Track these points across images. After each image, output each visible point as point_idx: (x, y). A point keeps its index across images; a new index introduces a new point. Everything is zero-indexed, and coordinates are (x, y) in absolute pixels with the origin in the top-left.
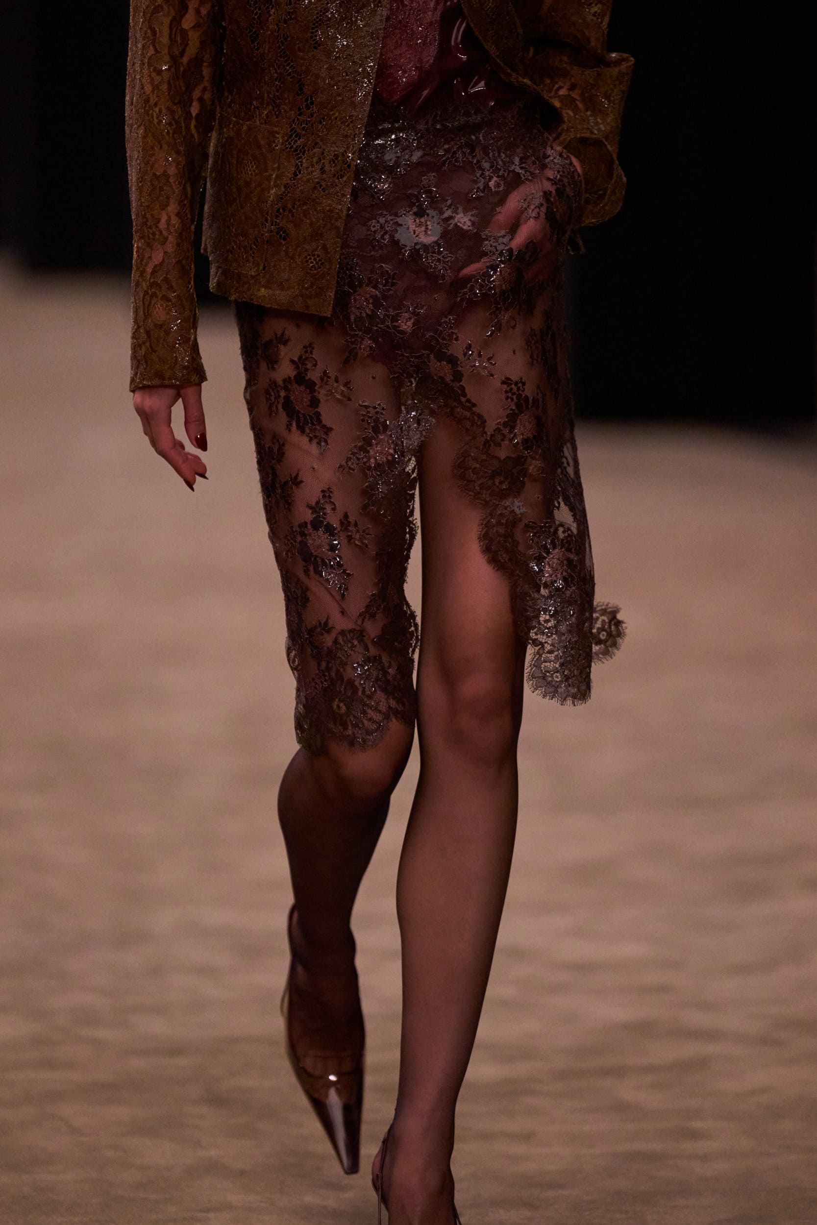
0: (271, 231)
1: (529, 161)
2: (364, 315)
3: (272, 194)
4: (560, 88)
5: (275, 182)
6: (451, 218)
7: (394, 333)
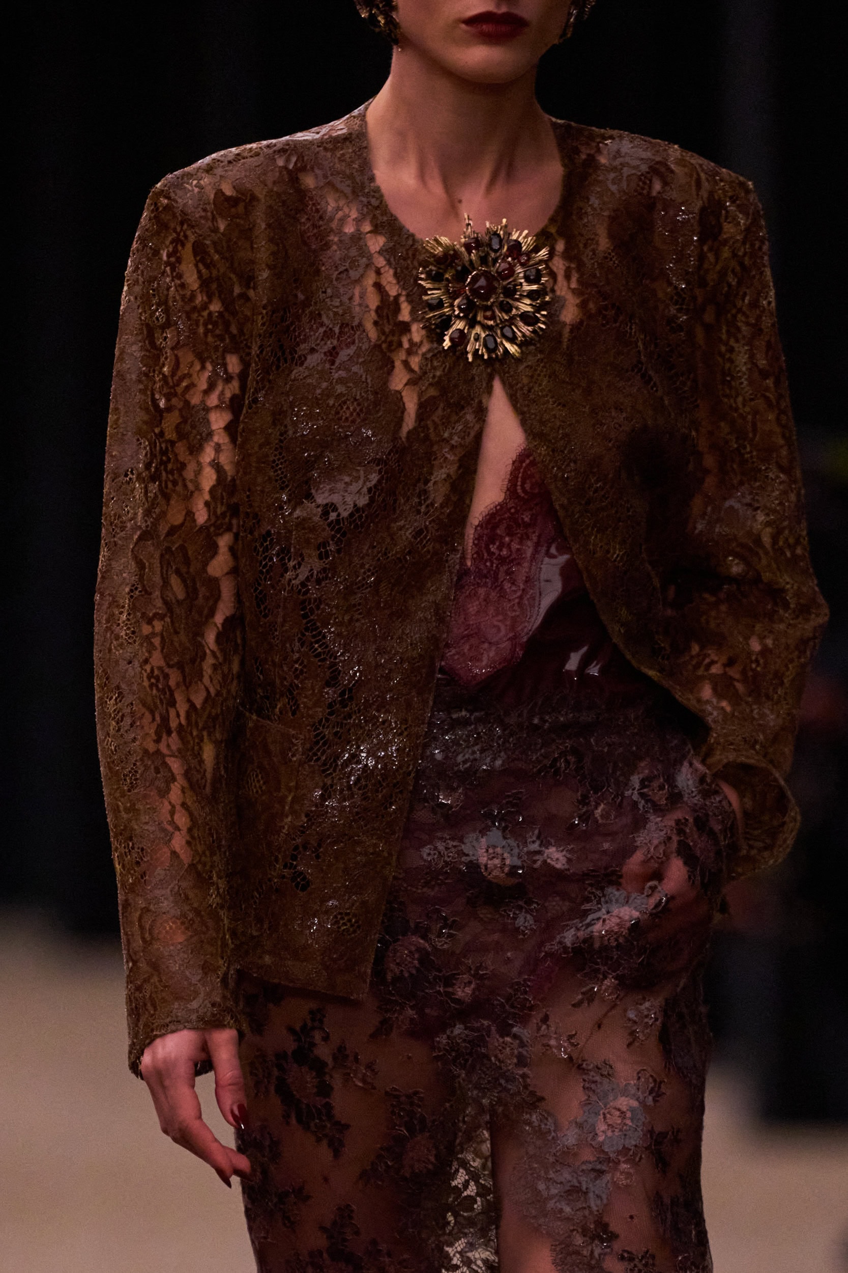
0: (284, 877)
1: (655, 784)
2: (406, 975)
3: (286, 824)
4: (713, 662)
5: (291, 807)
6: (539, 853)
7: (448, 1003)
